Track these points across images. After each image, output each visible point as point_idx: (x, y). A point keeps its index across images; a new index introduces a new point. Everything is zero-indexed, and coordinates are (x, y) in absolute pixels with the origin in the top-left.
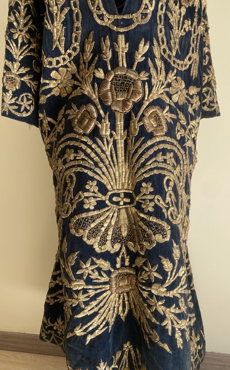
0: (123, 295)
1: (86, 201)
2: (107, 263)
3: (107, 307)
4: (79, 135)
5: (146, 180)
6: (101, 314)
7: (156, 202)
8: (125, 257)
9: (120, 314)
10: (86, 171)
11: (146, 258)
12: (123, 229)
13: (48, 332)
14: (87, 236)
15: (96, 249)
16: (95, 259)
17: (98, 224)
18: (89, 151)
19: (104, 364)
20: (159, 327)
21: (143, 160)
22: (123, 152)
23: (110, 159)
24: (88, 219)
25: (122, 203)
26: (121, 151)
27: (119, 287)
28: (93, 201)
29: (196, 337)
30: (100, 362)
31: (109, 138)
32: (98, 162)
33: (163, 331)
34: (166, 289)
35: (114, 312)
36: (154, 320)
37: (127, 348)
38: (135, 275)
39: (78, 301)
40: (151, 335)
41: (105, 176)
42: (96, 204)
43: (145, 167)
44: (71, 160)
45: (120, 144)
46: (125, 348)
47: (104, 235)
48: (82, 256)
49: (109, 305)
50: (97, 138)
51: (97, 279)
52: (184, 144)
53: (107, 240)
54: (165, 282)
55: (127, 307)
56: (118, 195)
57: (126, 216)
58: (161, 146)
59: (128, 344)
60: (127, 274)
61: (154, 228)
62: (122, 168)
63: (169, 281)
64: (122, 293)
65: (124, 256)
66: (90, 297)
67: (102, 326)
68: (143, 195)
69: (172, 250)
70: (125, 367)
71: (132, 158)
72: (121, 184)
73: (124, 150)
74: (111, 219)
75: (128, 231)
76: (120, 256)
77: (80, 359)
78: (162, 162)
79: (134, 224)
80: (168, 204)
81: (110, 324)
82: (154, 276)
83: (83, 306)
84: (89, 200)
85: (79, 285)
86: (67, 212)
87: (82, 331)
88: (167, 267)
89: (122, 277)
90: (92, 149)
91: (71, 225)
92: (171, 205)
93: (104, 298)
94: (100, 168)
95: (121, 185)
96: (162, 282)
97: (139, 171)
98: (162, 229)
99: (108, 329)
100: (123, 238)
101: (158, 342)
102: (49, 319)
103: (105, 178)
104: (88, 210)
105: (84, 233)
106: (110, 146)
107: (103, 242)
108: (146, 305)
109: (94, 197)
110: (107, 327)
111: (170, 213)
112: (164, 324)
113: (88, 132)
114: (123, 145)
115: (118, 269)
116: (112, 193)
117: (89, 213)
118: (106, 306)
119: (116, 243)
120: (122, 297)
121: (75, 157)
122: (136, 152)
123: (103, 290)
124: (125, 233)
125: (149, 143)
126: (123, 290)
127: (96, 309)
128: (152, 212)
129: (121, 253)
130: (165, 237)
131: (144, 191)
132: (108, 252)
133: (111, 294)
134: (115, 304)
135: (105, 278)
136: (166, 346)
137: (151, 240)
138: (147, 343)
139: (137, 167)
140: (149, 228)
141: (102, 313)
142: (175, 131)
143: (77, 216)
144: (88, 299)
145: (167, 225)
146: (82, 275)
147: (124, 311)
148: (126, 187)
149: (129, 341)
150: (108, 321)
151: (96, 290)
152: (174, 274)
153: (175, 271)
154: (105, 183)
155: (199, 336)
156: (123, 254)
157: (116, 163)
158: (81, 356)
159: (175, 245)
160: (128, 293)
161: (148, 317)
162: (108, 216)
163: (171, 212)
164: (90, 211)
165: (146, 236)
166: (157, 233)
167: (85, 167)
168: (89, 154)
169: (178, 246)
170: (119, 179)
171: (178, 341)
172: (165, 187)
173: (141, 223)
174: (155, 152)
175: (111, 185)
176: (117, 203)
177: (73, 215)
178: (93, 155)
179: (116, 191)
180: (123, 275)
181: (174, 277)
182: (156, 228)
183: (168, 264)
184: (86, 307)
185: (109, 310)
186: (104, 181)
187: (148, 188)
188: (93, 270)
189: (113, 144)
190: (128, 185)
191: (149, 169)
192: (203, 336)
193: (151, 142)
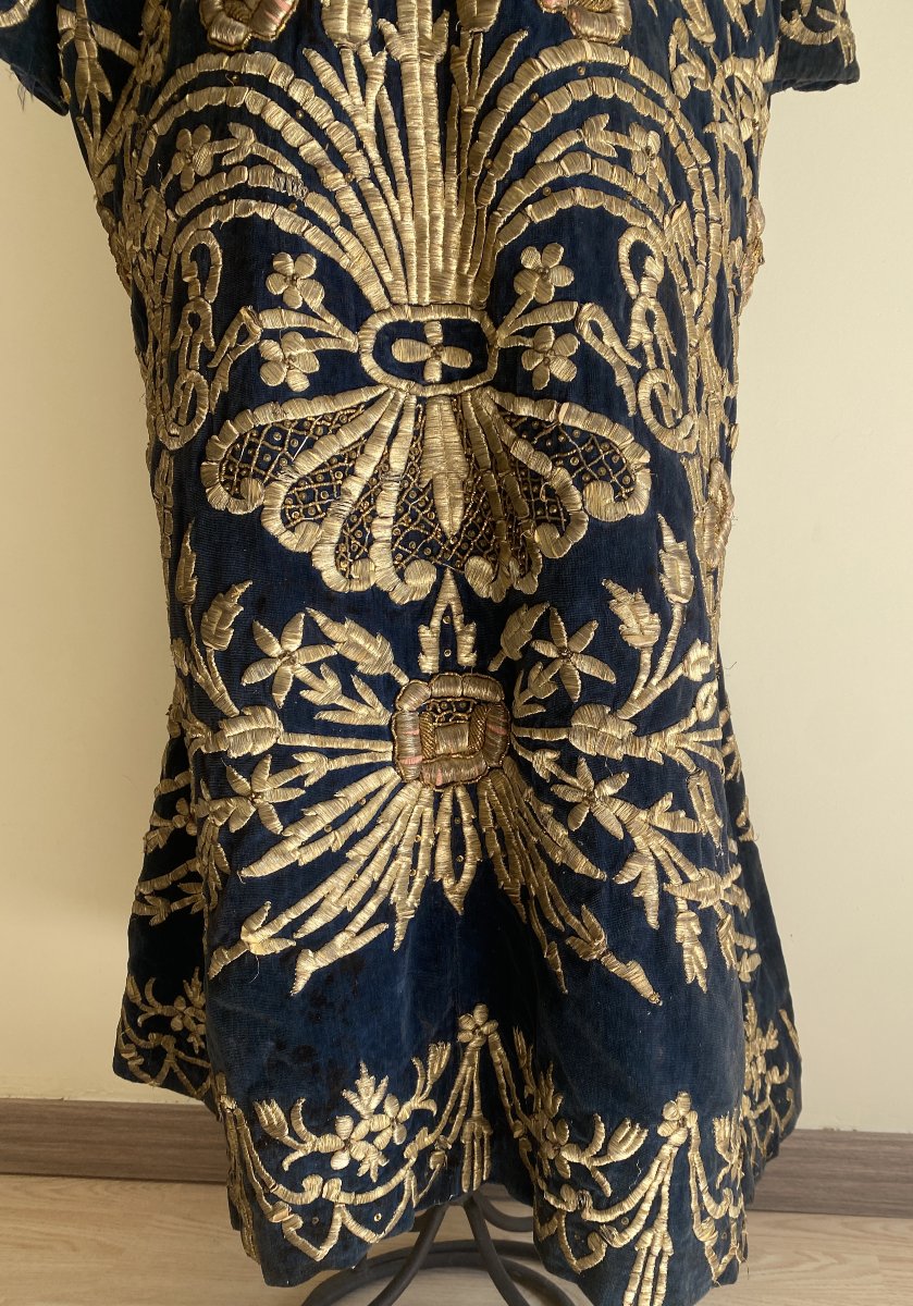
0: (454, 799)
1: (272, 349)
2: (376, 645)
3: (384, 839)
4: (231, 54)
5: (539, 237)
6: (357, 866)
7: (585, 337)
8: (458, 629)
9: (441, 880)
10: (266, 212)
11: (543, 602)
12: (443, 500)
13: (147, 1040)
14: (283, 513)
15: (325, 576)
16: (321, 619)
17: (329, 461)
18: (276, 116)
19: (377, 1084)
20: (603, 891)
21: (522, 138)
22: (434, 120)
23: (374, 154)
24: (284, 434)
25: (434, 374)
26: (425, 115)
27: (433, 757)
28: (303, 350)
29: (764, 1035)
30: (359, 1076)
31: (367, 51)
32: (320, 166)
33: (621, 907)
34: (633, 728)
35: (414, 865)
36: (582, 865)
37: (473, 1032)
38: (499, 703)
39: (253, 803)
40: (573, 933)
41: (354, 233)
42: (317, 369)
43: (532, 171)
44: (199, 179)
45: (418, 82)
46: (465, 1031)
47: (358, 514)
48: (263, 600)
49: (392, 828)
50: (314, 53)
51: (334, 708)
52: (705, 125)
53: (372, 541)
54: (628, 695)
55: (469, 852)
56: (416, 332)
57: (454, 437)
58: (606, 89)
59: (479, 1014)
60: (468, 703)
61: (576, 455)
62: (432, 199)
63: (648, 690)
64: (445, 786)
65: (452, 622)
66: (307, 784)
67: (363, 918)
68: (529, 310)
69: (659, 559)
70: (468, 1115)
71: (475, 137)
72: (427, 279)
73: (435, 113)
74: (389, 444)
75: (466, 506)
76: (435, 623)
77: (269, 1060)
78: (611, 160)
79: (491, 469)
80: (638, 353)
81: (400, 914)
82: (581, 673)
83: (276, 826)
84: (285, 345)
85: (257, 735)
86: (192, 416)
87: (273, 937)
88: (636, 631)
89: (448, 716)
90: (292, 107)
91: (211, 466)
92: (651, 363)
93: (370, 796)
94: (332, 196)
95: (428, 285)
96: (616, 697)
97: (506, 197)
98: (615, 459)
99: (391, 933)
100: (444, 539)
101: (604, 954)
102: (149, 987)
103: (352, 245)
104: (283, 394)
105: (270, 500)
106: (372, 95)
107: (355, 544)
108: (550, 809)
109: (308, 333)
110: (385, 926)
111: (648, 396)
112: (625, 878)
113: (274, 28)
114: (432, 86)
115: (428, 678)
116: (387, 320)
117: (285, 405)
118: (379, 833)
119: (414, 559)
120: (447, 803)
121: (217, 159)
122: (491, 104)
123: (365, 760)
124: (451, 519)
125: (551, 62)
126: (449, 775)
127: (335, 841)
128: (570, 384)
129: (440, 609)
130: (628, 495)
131: (529, 289)
132: (378, 596)
133: (402, 785)
134: (420, 832)
135: (370, 712)
136: (635, 970)
137: (567, 516)
138: (556, 975)
139: (496, 178)
140: (554, 461)
141: (363, 859)
142: (668, 52)
143: (233, 421)
144: (296, 793)
145: (637, 445)
146: (268, 686)
147: (457, 870)
148: (450, 294)
149: (481, 1002)
150: (388, 898)
151: (332, 754)
152: (664, 661)
153: (669, 649)
154: (355, 273)
155: (776, 1032)
156: (448, 611)
157: (402, 174)
158: (273, 1044)
159: (668, 539)
160: (472, 789)
161: (558, 861)
162: (374, 427)
163: (653, 393)
164: (291, 398)
165: (544, 499)
166: (593, 479)
167: (263, 195)
168: (280, 132)
169: (682, 546)
170: (420, 255)
171: (686, 955)
172: (627, 274)
173: (521, 450)
174: (576, 105)
175: (382, 282)
176: (414, 372)
177: (214, 425)
178: (295, 134)
179: (407, 315)
180: (450, 708)
181: (666, 675)
182: (588, 457)
183: (638, 618)
184: (292, 827)
185: (394, 854)
186: (353, 260)
187: (546, 271)
188: (313, 668)
189: (387, 83)
190: (462, 282)
191: (551, 184)
192: (791, 1033)
193: (557, 57)
